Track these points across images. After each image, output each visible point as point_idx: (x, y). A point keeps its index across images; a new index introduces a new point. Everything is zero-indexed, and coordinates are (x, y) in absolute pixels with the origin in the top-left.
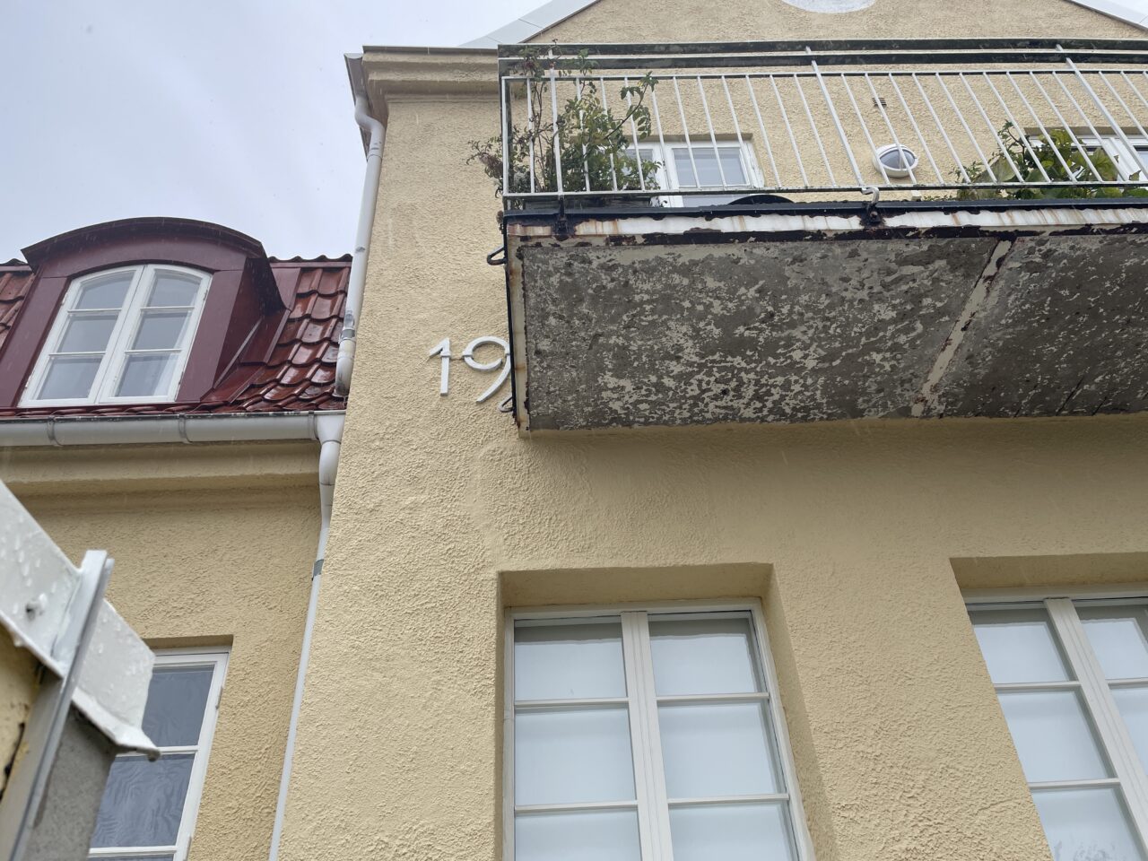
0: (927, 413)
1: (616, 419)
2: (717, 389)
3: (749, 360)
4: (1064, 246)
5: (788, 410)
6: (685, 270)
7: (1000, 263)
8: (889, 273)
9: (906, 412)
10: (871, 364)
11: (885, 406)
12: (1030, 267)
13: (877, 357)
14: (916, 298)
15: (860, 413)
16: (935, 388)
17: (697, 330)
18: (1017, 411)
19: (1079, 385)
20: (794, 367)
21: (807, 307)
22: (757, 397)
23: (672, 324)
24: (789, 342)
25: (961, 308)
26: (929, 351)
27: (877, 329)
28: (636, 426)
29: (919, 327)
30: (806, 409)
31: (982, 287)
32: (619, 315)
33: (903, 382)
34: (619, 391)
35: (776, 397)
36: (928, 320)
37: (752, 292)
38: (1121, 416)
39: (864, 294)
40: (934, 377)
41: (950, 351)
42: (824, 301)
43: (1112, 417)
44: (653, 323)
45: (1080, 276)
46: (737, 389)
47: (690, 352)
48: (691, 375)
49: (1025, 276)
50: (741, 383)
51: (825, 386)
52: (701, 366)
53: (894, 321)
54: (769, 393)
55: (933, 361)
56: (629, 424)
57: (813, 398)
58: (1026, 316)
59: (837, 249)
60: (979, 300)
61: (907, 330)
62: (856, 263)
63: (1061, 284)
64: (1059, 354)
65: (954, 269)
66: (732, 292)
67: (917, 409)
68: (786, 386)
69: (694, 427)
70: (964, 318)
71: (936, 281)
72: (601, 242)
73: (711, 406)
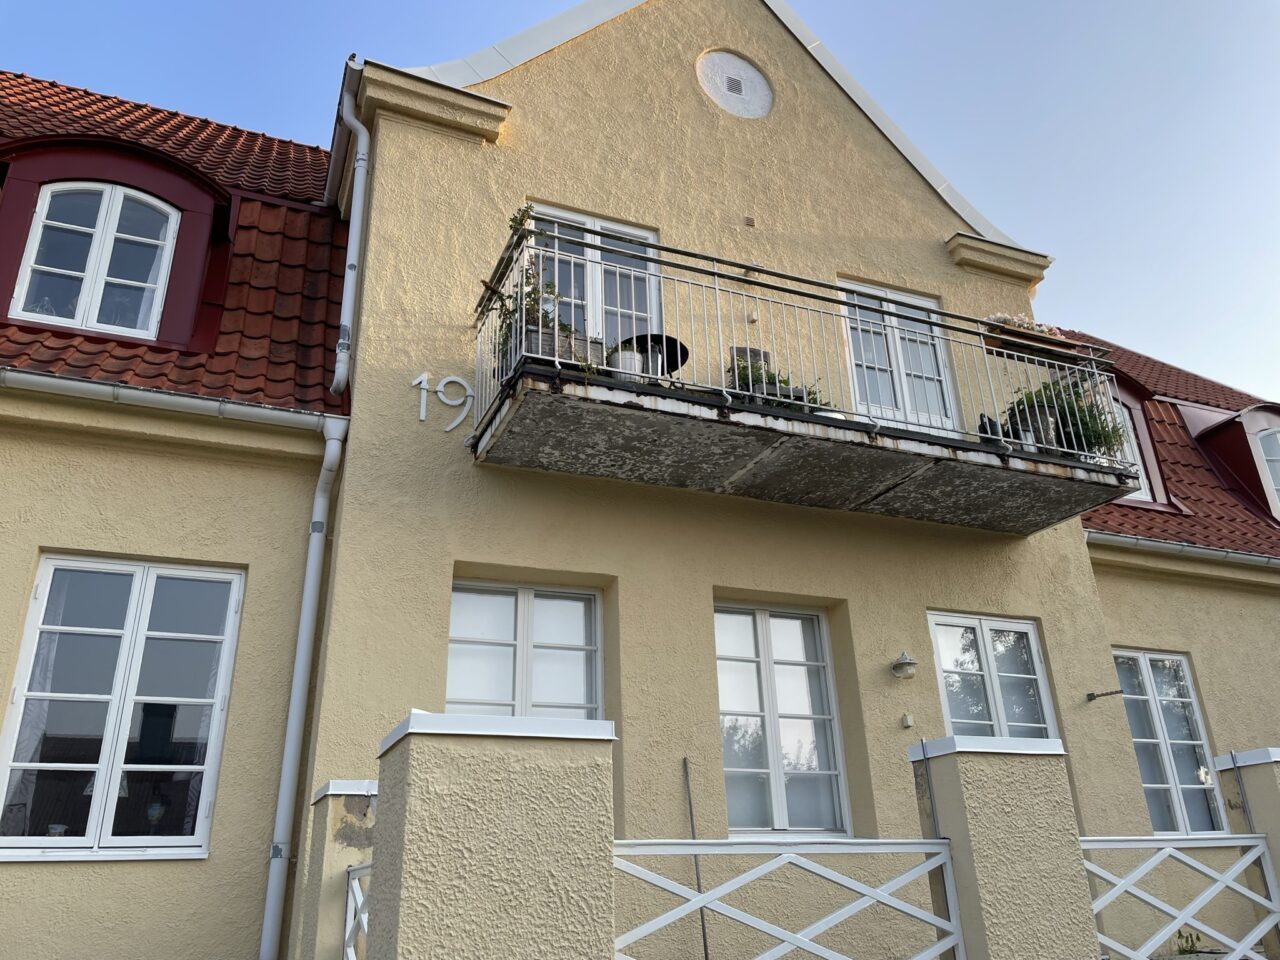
0: (723, 492)
1: (541, 466)
2: (609, 463)
3: (634, 455)
4: (815, 443)
5: (646, 479)
6: (617, 417)
7: (781, 443)
8: (725, 436)
9: (712, 490)
10: (702, 468)
11: (701, 485)
12: (796, 447)
13: (705, 466)
14: (735, 448)
15: (687, 486)
16: (731, 483)
17: (610, 439)
18: (772, 499)
19: (808, 493)
20: (658, 462)
21: (676, 441)
22: (631, 470)
23: (597, 434)
24: (660, 453)
25: (757, 455)
26: (734, 469)
27: (710, 455)
28: (551, 471)
29: (732, 459)
30: (657, 480)
31: (769, 450)
32: (569, 426)
33: (715, 478)
34: (549, 454)
35: (642, 472)
36: (736, 457)
37: (649, 431)
38: (826, 510)
39: (709, 442)
40: (732, 479)
41: (745, 470)
42: (687, 440)
43: (821, 509)
44: (587, 433)
45: (820, 454)
46: (621, 465)
47: (602, 447)
48: (598, 455)
49: (792, 450)
50: (625, 463)
51: (671, 473)
52: (604, 453)
53: (720, 454)
54: (638, 470)
55: (734, 472)
56: (547, 469)
57: (663, 476)
58: (787, 464)
59: (701, 424)
60: (766, 454)
61: (725, 459)
62: (709, 430)
63: (809, 456)
64: (801, 481)
65: (758, 441)
66: (638, 428)
67: (718, 490)
68: (650, 469)
69: (587, 477)
70: (757, 460)
71: (747, 444)
72: (576, 398)
73: (602, 470)
